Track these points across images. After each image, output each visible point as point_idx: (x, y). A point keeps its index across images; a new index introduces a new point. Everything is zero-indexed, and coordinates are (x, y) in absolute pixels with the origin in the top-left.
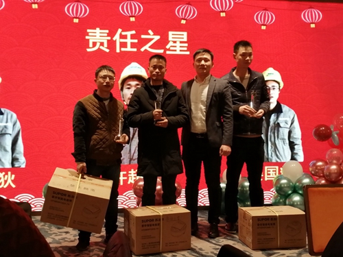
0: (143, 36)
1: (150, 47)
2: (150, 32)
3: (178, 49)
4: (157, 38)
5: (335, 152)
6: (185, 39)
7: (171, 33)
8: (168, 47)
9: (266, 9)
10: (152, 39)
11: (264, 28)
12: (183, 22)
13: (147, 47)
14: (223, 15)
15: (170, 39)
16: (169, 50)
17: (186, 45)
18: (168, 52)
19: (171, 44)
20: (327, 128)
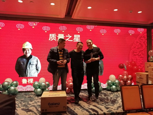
0: (66, 36)
1: (69, 39)
2: (69, 35)
3: (77, 40)
4: (71, 37)
5: (125, 72)
6: (79, 37)
7: (75, 35)
8: (74, 39)
9: (103, 29)
10: (69, 37)
11: (103, 34)
12: (79, 32)
13: (67, 39)
14: (91, 30)
15: (75, 37)
16: (74, 40)
17: (80, 39)
18: (74, 41)
19: (75, 38)
20: (123, 65)
